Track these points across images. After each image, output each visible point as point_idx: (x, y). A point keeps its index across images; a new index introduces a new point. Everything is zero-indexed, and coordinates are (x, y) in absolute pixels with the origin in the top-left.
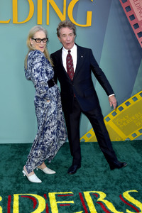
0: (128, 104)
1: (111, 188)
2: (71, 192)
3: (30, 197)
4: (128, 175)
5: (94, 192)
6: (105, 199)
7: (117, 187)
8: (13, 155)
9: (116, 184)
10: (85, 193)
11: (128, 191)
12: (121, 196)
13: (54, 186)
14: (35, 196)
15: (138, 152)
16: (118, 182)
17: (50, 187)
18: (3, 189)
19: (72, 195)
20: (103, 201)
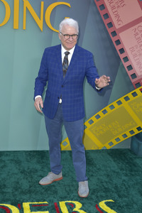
0: (105, 112)
2: (46, 202)
3: (3, 207)
4: (105, 184)
5: (70, 202)
6: (81, 209)
7: (93, 197)
10: (60, 203)
11: (104, 201)
12: (97, 206)
13: (28, 195)
14: (9, 206)
15: (115, 161)
16: (94, 191)
17: (24, 197)
19: (47, 205)
20: (79, 211)
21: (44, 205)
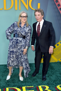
0: (58, 45)
1: (51, 84)
2: (33, 86)
3: (14, 89)
4: (59, 78)
5: (43, 86)
6: (48, 89)
7: (54, 83)
8: (5, 70)
9: (53, 82)
10: (39, 86)
11: (59, 85)
12: (56, 88)
13: (25, 83)
14: (16, 88)
16: (54, 81)
17: (23, 84)
18: (2, 86)
20: (48, 90)
21: (32, 87)
